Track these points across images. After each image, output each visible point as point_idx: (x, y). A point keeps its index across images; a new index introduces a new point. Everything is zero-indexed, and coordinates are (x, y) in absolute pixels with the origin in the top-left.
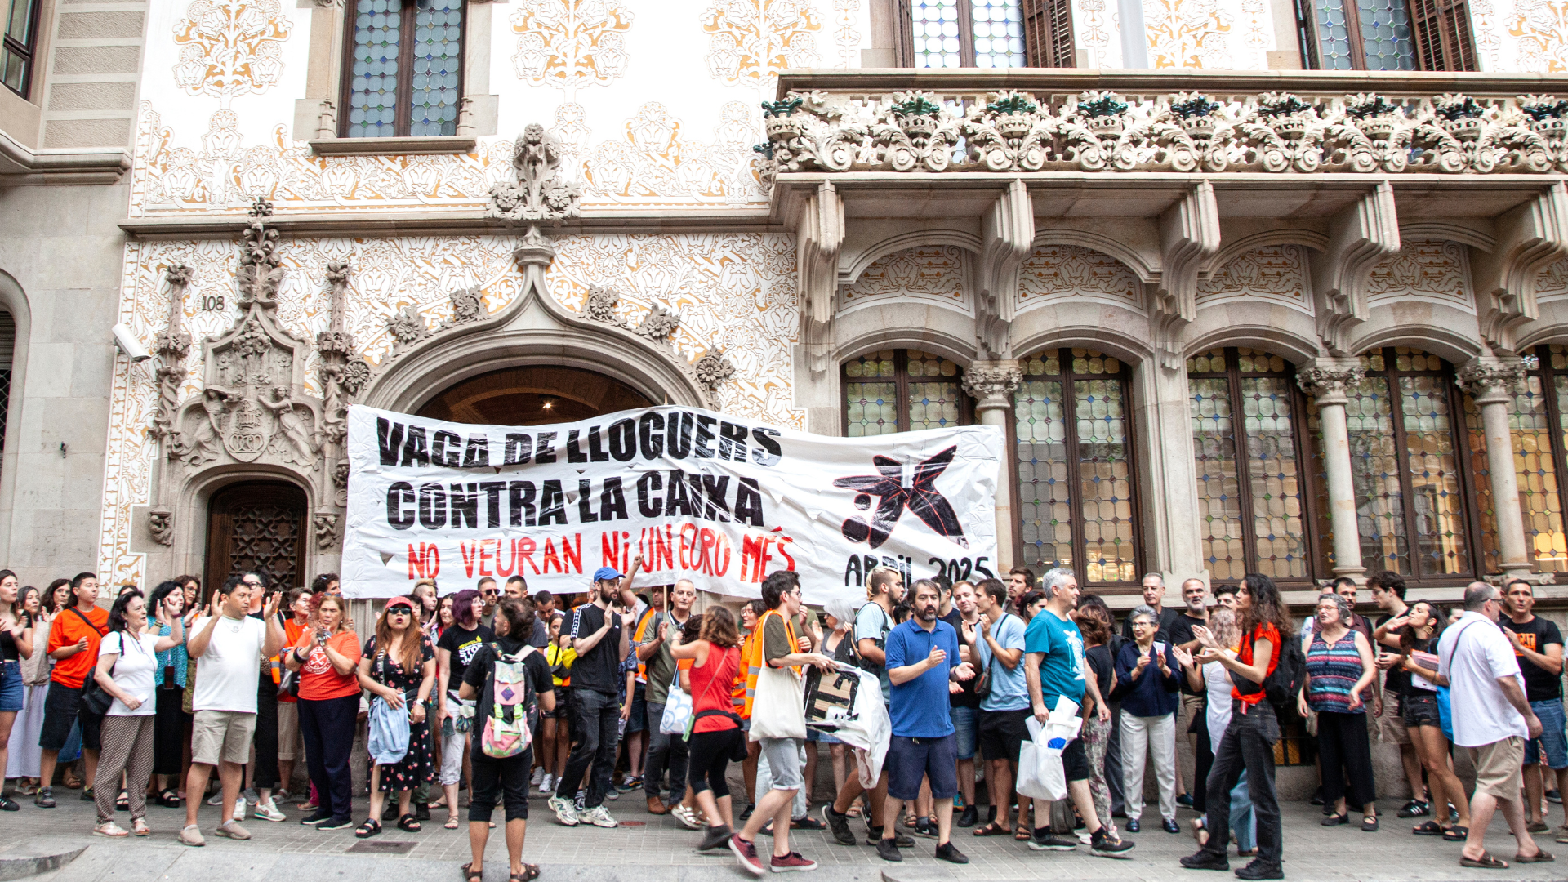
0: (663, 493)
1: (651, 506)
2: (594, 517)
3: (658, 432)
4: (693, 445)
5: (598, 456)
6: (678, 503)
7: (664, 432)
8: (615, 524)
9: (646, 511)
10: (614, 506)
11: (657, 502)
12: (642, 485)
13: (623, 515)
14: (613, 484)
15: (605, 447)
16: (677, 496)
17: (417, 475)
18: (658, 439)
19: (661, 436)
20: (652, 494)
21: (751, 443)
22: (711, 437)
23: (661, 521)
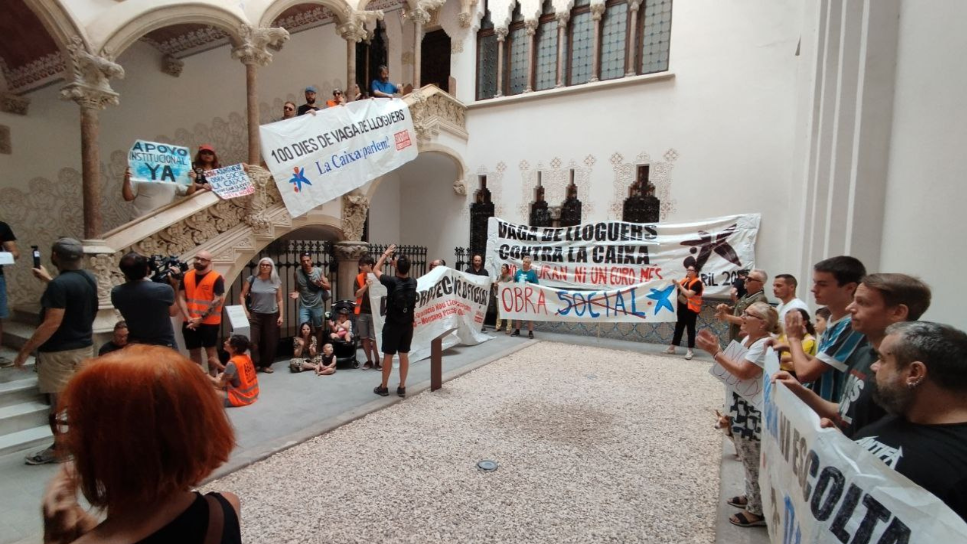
0: (604, 254)
1: (598, 259)
2: (573, 261)
3: (604, 231)
4: (620, 236)
5: (577, 239)
6: (610, 258)
7: (607, 231)
8: (581, 264)
9: (595, 260)
10: (582, 256)
11: (601, 258)
12: (595, 250)
13: (585, 261)
14: (583, 248)
15: (581, 236)
16: (610, 256)
17: (512, 242)
18: (604, 234)
19: (605, 233)
20: (599, 254)
21: (644, 232)
22: (627, 231)
23: (602, 265)
